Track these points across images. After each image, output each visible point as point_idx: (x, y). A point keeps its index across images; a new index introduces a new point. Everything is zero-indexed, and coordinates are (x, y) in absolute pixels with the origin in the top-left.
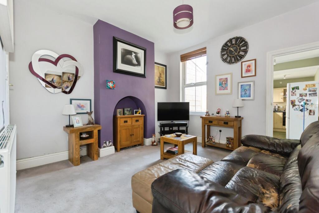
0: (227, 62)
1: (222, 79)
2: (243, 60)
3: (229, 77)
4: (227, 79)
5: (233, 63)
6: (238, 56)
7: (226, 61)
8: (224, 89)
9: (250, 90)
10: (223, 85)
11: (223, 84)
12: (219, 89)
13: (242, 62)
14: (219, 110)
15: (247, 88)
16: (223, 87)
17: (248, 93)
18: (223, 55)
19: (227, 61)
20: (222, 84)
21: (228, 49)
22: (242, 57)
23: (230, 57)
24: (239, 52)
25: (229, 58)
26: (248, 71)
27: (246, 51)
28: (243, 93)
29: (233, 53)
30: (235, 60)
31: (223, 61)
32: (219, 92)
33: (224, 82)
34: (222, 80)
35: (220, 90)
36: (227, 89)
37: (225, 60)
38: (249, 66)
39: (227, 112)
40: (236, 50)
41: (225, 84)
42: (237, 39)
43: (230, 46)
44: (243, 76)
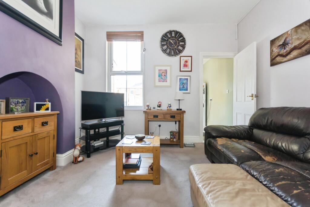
0: (167, 53)
1: (161, 70)
2: (182, 55)
3: (168, 69)
4: (166, 70)
5: (173, 55)
6: (178, 50)
7: (166, 53)
8: (163, 81)
9: (187, 84)
10: (162, 77)
11: (163, 75)
12: (158, 81)
13: (181, 57)
14: (160, 103)
15: (185, 81)
16: (162, 78)
17: (185, 86)
18: (162, 45)
19: (167, 52)
20: (162, 75)
21: (168, 40)
22: (180, 52)
23: (170, 49)
24: (178, 46)
25: (169, 49)
26: (185, 66)
27: (184, 47)
28: (182, 86)
29: (173, 46)
30: (174, 53)
31: (162, 51)
32: (158, 84)
33: (163, 74)
34: (161, 72)
35: (159, 81)
36: (167, 82)
37: (164, 51)
38: (186, 62)
39: (169, 105)
40: (175, 43)
41: (164, 76)
42: (177, 33)
43: (170, 38)
44: (181, 70)
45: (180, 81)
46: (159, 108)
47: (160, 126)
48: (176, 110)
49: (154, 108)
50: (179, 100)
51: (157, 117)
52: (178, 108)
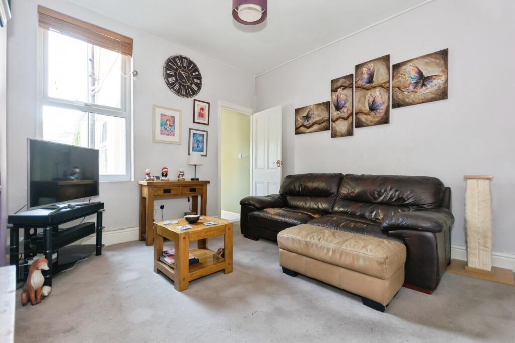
0: (175, 90)
1: (165, 115)
2: (196, 97)
3: (176, 115)
4: (173, 117)
5: (183, 96)
6: (191, 89)
7: (173, 88)
8: (168, 133)
9: (203, 142)
10: (167, 127)
11: (168, 124)
12: (160, 132)
13: (195, 101)
14: (165, 170)
15: (200, 138)
16: (166, 129)
17: (200, 145)
18: (168, 76)
19: (175, 88)
20: (166, 124)
21: (176, 70)
22: (194, 93)
23: (180, 84)
24: (191, 84)
25: (177, 85)
26: (201, 115)
27: (199, 86)
28: (196, 145)
29: (184, 81)
30: (186, 92)
31: (168, 84)
32: (159, 137)
33: (168, 122)
34: (165, 118)
35: (162, 133)
36: (174, 135)
37: (171, 85)
38: (202, 109)
39: (180, 172)
40: (188, 78)
41: (170, 125)
42: (190, 63)
43: (180, 67)
44: (195, 121)
45: (193, 136)
46: (164, 178)
47: (162, 207)
48: (190, 181)
49: (158, 178)
50: (195, 165)
51: (170, 192)
52: (193, 177)
